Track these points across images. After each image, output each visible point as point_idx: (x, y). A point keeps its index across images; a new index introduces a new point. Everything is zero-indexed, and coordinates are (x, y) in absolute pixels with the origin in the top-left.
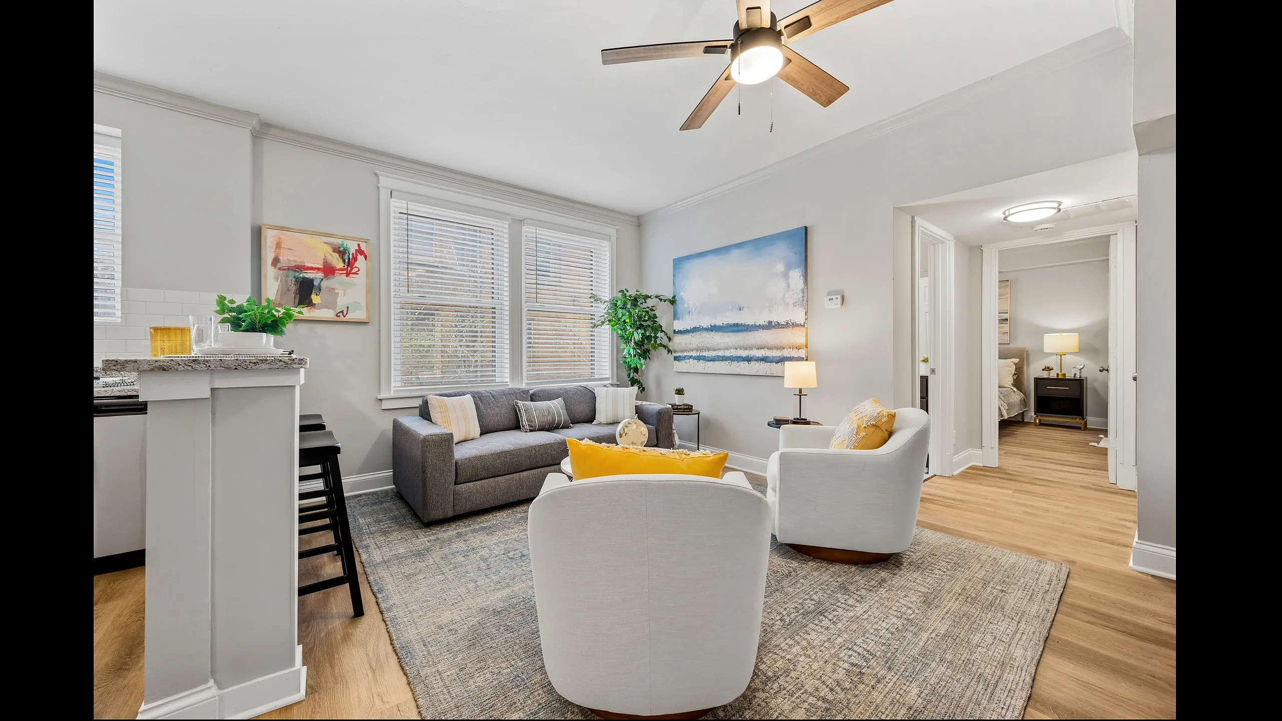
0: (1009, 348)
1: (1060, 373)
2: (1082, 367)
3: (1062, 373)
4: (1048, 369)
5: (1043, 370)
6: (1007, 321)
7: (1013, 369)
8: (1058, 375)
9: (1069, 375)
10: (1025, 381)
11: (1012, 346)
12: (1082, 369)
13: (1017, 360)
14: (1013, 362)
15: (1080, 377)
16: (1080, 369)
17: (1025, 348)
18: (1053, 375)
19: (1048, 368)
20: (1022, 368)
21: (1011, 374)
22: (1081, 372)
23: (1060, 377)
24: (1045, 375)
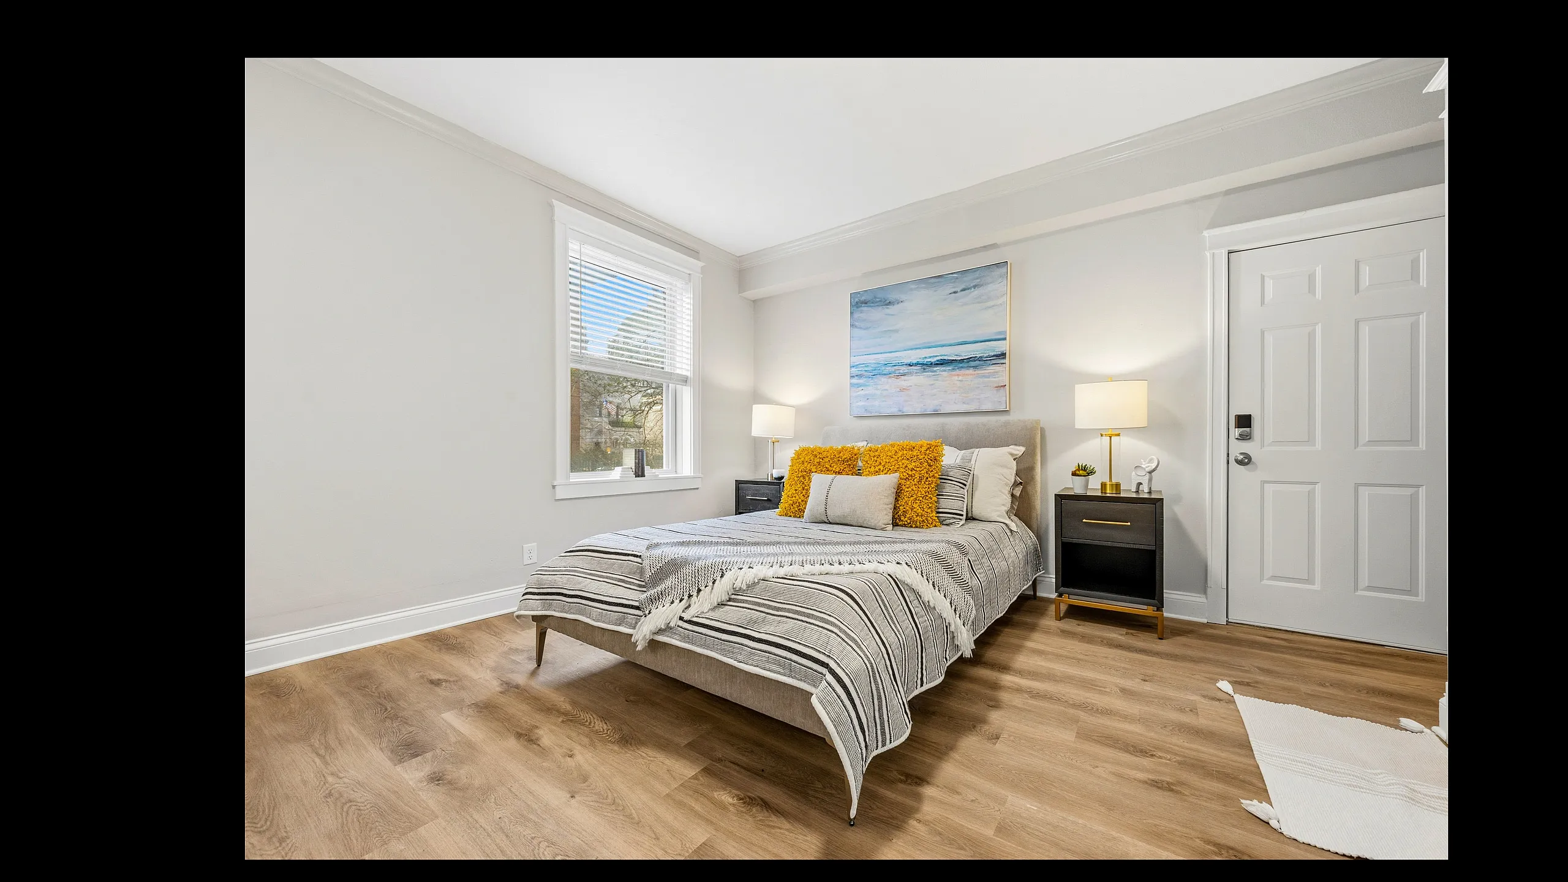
0: (1006, 424)
1: (1108, 483)
2: (1153, 466)
3: (1114, 481)
4: (1084, 472)
5: (1074, 474)
6: (1005, 358)
7: (1010, 474)
8: (1103, 485)
9: (1128, 490)
10: (1038, 504)
11: (1014, 417)
12: (1154, 470)
13: (1022, 449)
14: (1012, 455)
15: (1150, 493)
16: (1150, 472)
17: (1038, 422)
18: (1093, 487)
19: (1084, 469)
20: (1031, 469)
21: (1006, 485)
22: (1150, 480)
23: (1109, 492)
24: (1077, 487)
